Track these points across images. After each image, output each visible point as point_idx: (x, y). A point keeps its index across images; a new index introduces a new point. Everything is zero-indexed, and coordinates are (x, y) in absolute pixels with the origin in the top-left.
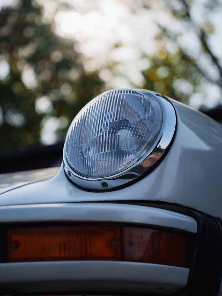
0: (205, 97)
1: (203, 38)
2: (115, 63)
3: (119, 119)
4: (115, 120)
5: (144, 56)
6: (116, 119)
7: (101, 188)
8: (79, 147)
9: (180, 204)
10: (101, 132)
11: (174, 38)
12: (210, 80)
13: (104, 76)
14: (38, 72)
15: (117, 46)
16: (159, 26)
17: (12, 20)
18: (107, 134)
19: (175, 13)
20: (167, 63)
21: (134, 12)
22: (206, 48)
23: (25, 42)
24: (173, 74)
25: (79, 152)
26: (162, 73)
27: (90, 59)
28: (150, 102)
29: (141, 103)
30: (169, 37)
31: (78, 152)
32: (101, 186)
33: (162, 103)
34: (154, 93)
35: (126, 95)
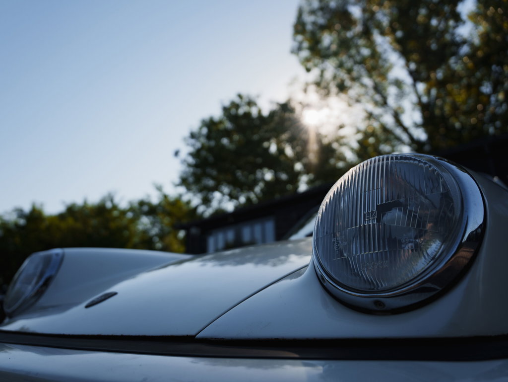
2: (342, 137)
3: (391, 201)
4: (384, 202)
5: (358, 131)
6: (387, 201)
7: (374, 307)
8: (334, 242)
10: (365, 221)
11: (377, 118)
12: (403, 143)
13: (335, 146)
14: (293, 148)
15: (341, 127)
16: (367, 111)
17: (276, 118)
18: (376, 223)
19: (376, 103)
20: (373, 134)
22: (399, 122)
24: (378, 142)
25: (334, 249)
26: (371, 140)
27: (326, 136)
30: (374, 118)
32: (374, 305)
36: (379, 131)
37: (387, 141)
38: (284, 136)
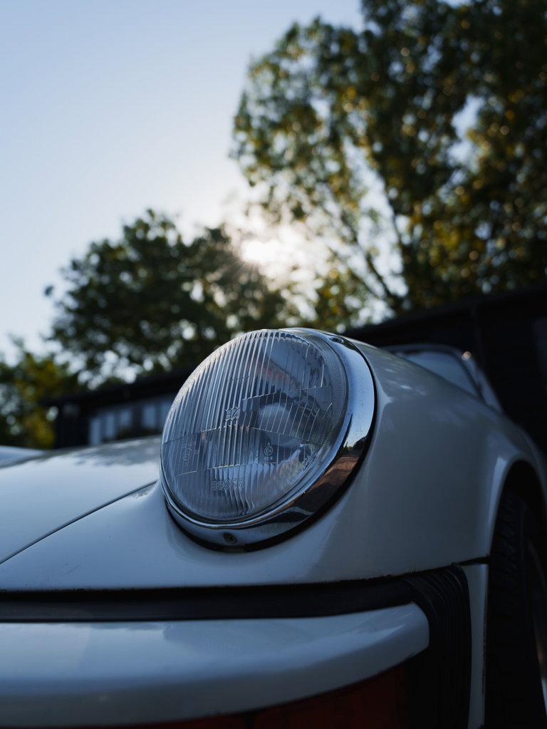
0: (373, 310)
1: (369, 260)
2: (295, 283)
3: (260, 394)
4: (251, 397)
6: (254, 394)
7: (223, 542)
9: (389, 575)
10: (225, 421)
11: (344, 260)
12: (376, 296)
13: (285, 294)
15: (295, 268)
16: (331, 250)
17: (203, 250)
18: (236, 425)
19: (344, 239)
20: (338, 282)
21: (308, 239)
22: (371, 268)
23: (213, 269)
24: (343, 292)
26: (334, 290)
27: (273, 280)
28: (321, 357)
29: (304, 358)
30: (340, 259)
31: (182, 459)
32: (224, 539)
33: (344, 357)
34: (330, 337)
35: (275, 340)
36: (345, 278)
37: (354, 292)
38: (214, 276)
